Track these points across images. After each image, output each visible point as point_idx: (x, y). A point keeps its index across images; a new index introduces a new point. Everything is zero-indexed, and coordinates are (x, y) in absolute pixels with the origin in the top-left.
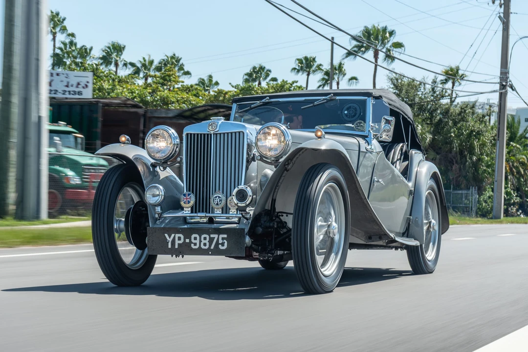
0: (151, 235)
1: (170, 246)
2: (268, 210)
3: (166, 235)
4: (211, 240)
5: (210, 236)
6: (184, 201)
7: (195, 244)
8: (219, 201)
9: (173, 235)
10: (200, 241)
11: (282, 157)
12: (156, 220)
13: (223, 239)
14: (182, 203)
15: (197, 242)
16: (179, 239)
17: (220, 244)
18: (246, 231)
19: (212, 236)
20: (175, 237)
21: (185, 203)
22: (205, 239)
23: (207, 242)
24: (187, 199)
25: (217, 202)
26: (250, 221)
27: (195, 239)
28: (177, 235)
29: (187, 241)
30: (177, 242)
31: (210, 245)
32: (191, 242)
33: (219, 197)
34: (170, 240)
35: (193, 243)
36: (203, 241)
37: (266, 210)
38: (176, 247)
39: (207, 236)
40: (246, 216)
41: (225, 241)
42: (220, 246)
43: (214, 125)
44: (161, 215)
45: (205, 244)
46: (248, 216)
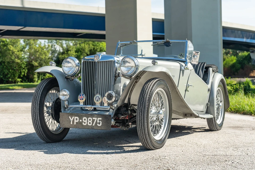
0: (62, 117)
1: (71, 123)
2: (126, 104)
3: (70, 117)
4: (93, 121)
5: (92, 119)
6: (80, 98)
7: (85, 123)
8: (98, 99)
9: (73, 117)
10: (88, 121)
11: (134, 75)
12: (65, 108)
13: (99, 120)
14: (79, 100)
15: (86, 121)
16: (77, 119)
17: (98, 123)
18: (112, 116)
19: (94, 118)
20: (74, 118)
21: (80, 99)
22: (90, 120)
23: (91, 121)
24: (81, 97)
25: (97, 99)
26: (115, 110)
27: (85, 120)
28: (75, 118)
29: (81, 121)
30: (75, 121)
31: (93, 124)
32: (82, 122)
33: (98, 97)
34: (72, 120)
35: (84, 122)
36: (89, 121)
37: (125, 103)
38: (75, 124)
39: (91, 119)
40: (112, 108)
41: (100, 121)
42: (98, 124)
43: (97, 57)
44: (68, 106)
45: (90, 123)
46: (114, 108)
